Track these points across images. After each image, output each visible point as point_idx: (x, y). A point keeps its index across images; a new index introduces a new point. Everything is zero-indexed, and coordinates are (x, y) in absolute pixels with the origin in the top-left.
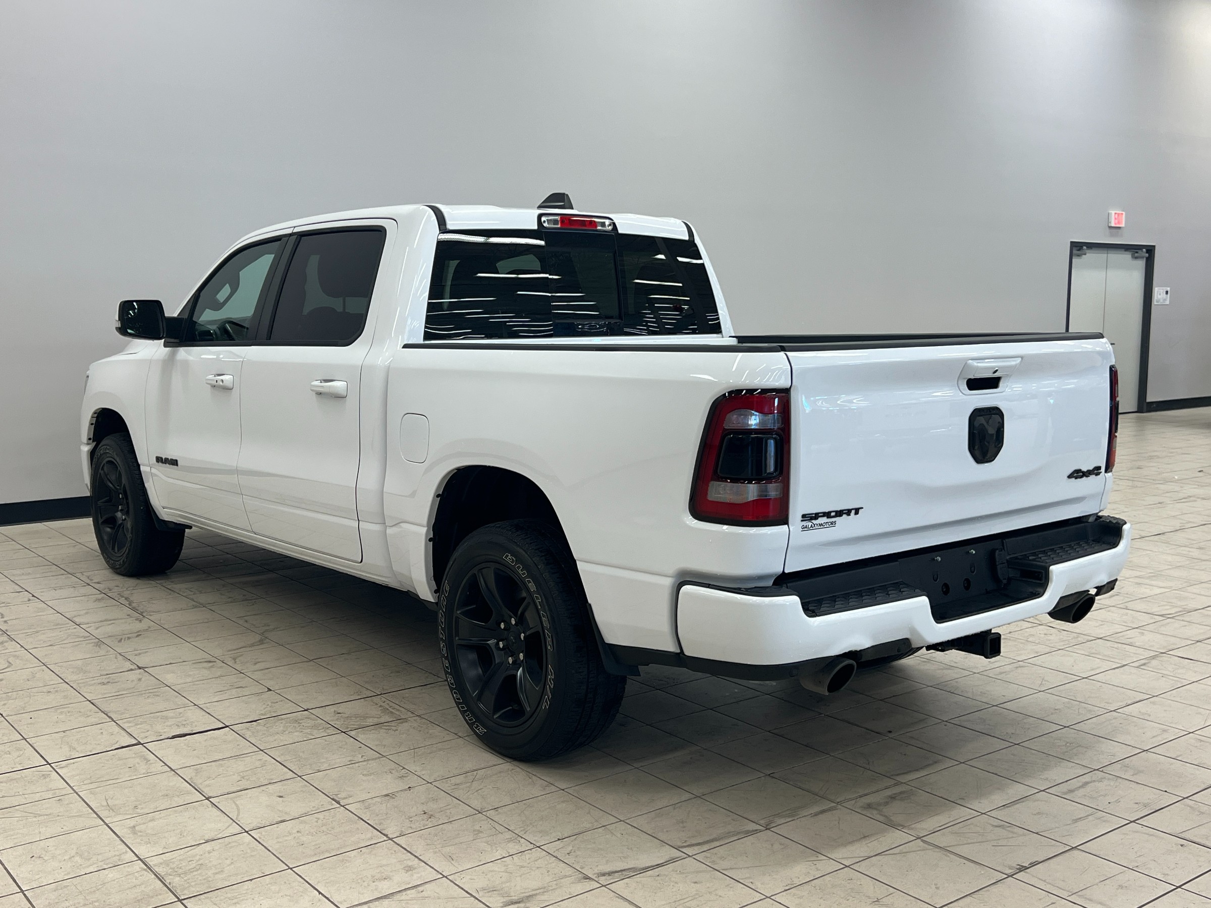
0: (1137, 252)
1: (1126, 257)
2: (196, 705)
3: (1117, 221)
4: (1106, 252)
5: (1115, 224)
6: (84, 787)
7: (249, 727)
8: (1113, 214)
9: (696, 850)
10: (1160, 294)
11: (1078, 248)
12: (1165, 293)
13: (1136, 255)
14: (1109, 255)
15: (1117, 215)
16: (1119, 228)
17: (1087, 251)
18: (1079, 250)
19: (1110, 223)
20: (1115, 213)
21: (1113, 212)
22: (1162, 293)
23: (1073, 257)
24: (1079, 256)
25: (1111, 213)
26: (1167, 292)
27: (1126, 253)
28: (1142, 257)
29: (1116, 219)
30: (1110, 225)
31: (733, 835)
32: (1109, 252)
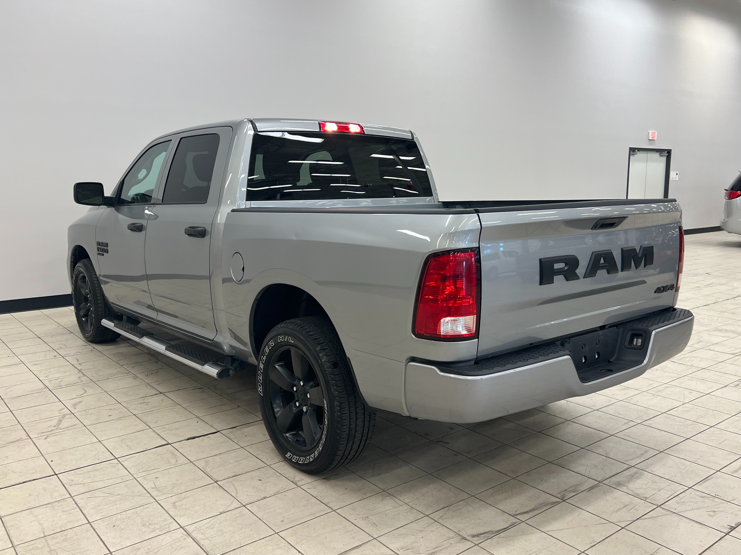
0: (662, 153)
1: (657, 155)
2: (198, 417)
3: (652, 136)
4: (646, 153)
5: (652, 138)
6: (140, 475)
7: (232, 431)
8: (651, 133)
9: (526, 517)
10: (673, 175)
11: (632, 151)
12: (676, 174)
13: (662, 154)
14: (648, 155)
15: (653, 134)
16: (654, 140)
17: (638, 153)
18: (633, 152)
19: (649, 137)
20: (652, 132)
21: (651, 132)
22: (674, 175)
23: (631, 156)
24: (633, 155)
25: (650, 132)
26: (677, 174)
27: (657, 153)
28: (664, 156)
29: (652, 135)
30: (649, 139)
31: (544, 505)
32: (648, 153)
